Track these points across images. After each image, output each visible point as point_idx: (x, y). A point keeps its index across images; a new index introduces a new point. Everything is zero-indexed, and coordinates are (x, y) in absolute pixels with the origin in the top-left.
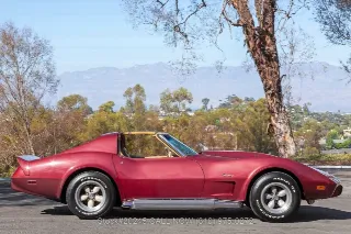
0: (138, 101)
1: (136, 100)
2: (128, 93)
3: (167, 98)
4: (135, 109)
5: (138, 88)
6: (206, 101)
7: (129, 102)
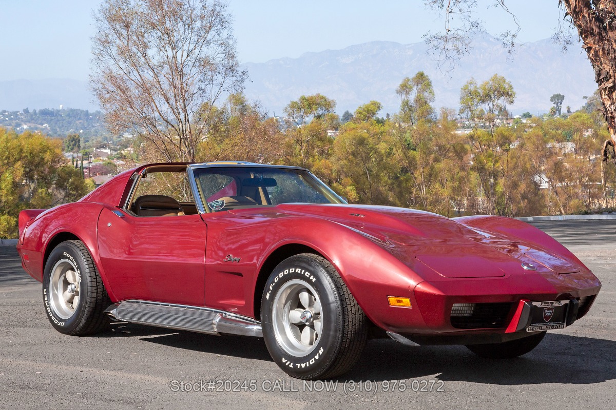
0: (422, 102)
1: (417, 100)
2: (405, 88)
3: (472, 96)
4: (415, 116)
5: (421, 78)
6: (558, 99)
7: (406, 104)
